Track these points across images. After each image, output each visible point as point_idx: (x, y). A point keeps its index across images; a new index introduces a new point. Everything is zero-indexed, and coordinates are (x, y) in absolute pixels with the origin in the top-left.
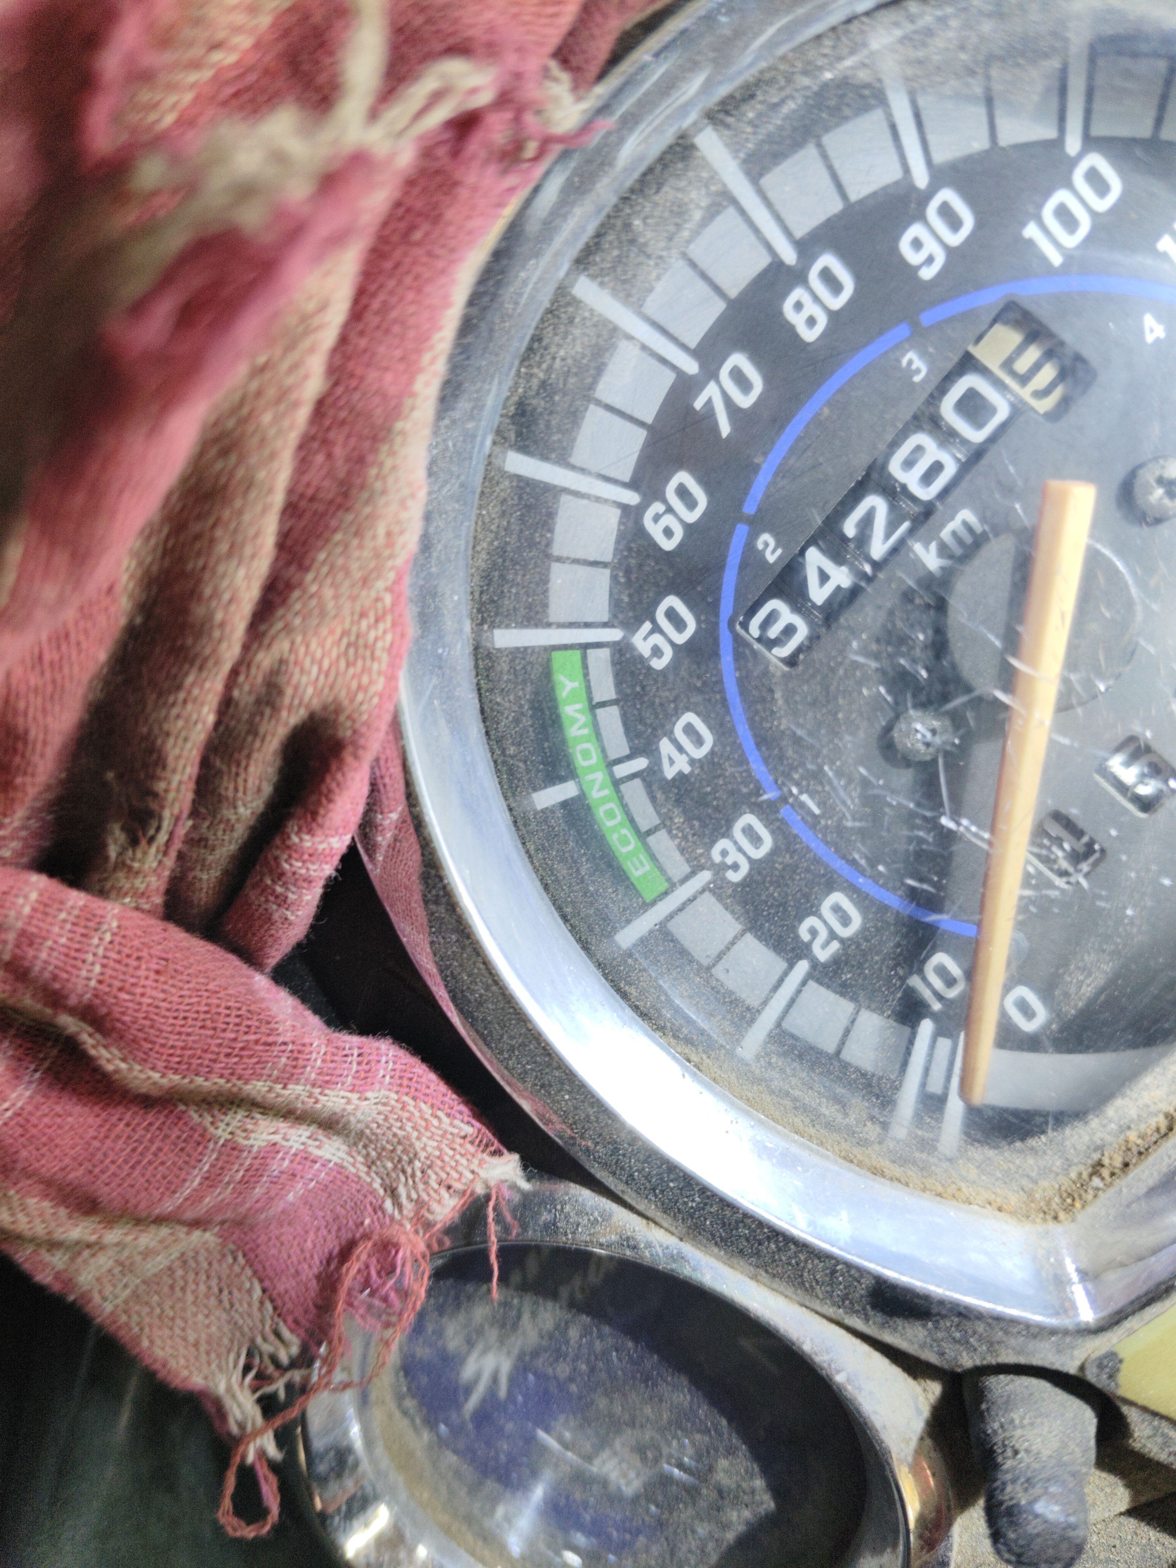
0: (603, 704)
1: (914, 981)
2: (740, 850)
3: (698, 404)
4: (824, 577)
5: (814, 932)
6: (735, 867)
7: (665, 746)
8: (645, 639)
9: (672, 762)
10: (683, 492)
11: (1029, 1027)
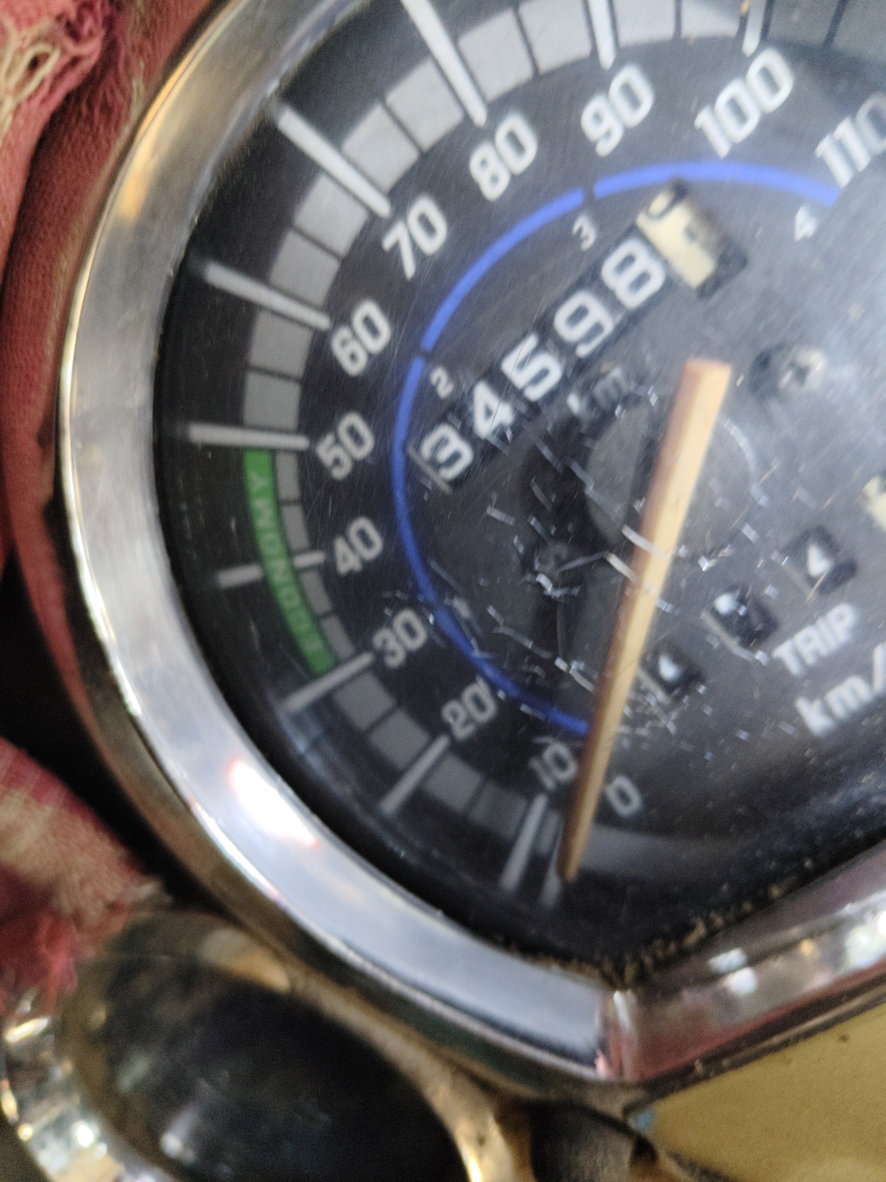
0: (288, 502)
1: (535, 764)
2: (398, 639)
3: (388, 243)
4: (489, 413)
5: (455, 716)
6: (393, 654)
7: (340, 546)
8: (329, 449)
9: (345, 559)
10: (369, 324)
11: (623, 810)
